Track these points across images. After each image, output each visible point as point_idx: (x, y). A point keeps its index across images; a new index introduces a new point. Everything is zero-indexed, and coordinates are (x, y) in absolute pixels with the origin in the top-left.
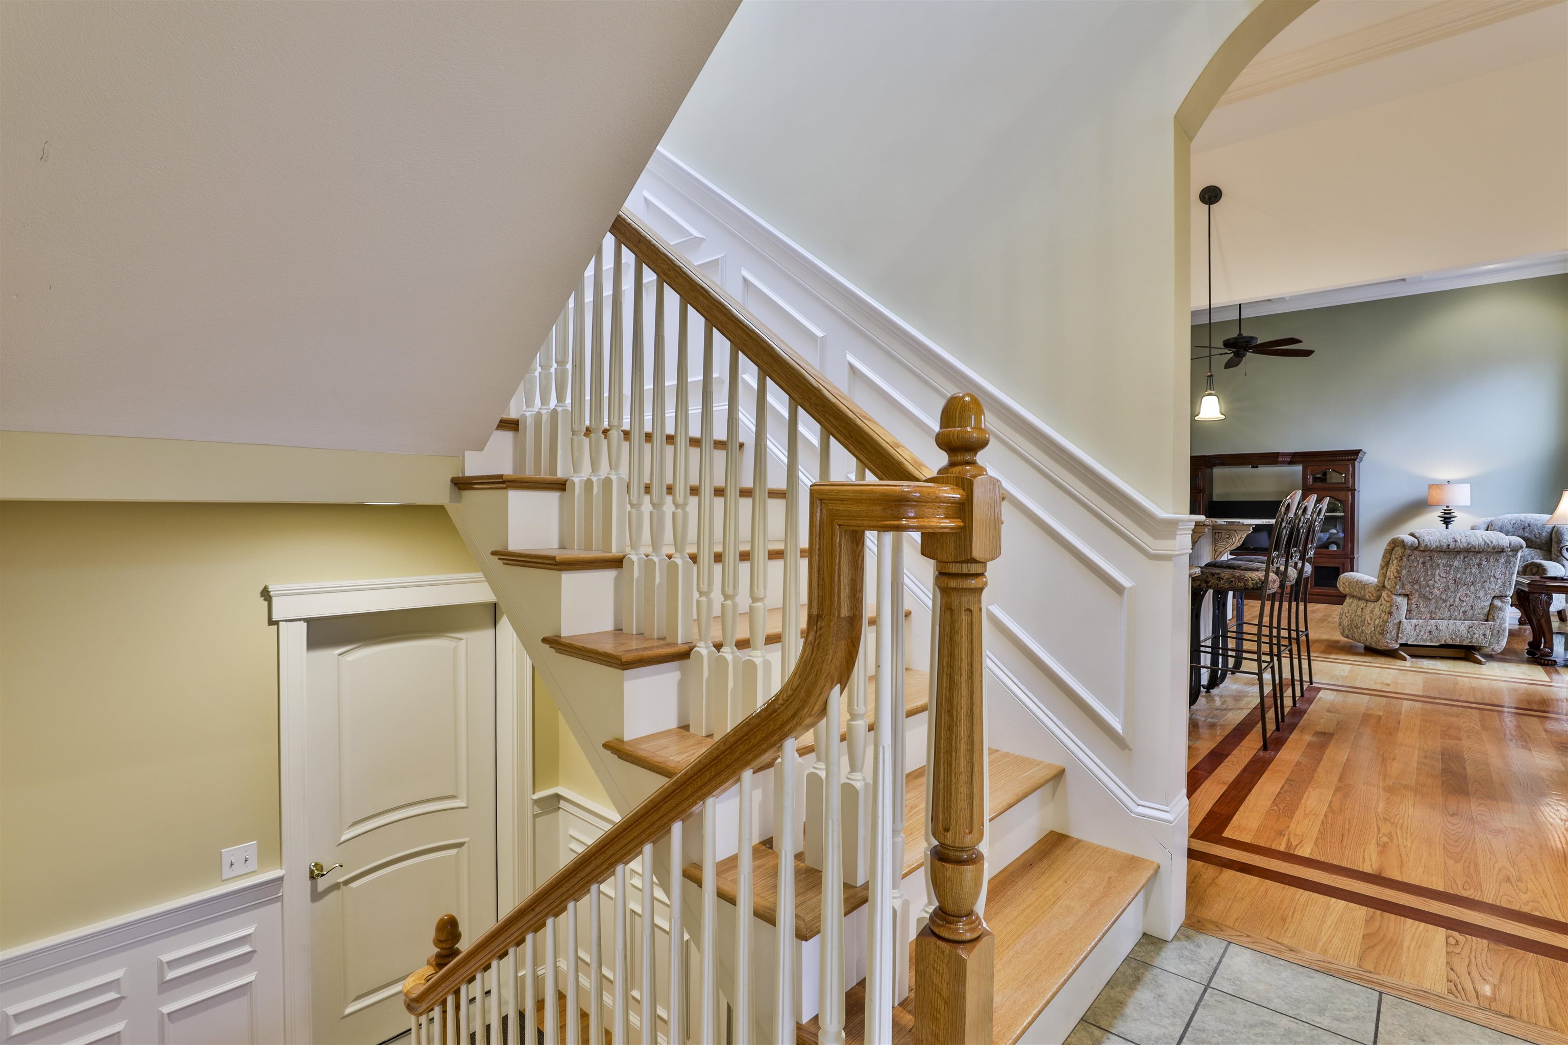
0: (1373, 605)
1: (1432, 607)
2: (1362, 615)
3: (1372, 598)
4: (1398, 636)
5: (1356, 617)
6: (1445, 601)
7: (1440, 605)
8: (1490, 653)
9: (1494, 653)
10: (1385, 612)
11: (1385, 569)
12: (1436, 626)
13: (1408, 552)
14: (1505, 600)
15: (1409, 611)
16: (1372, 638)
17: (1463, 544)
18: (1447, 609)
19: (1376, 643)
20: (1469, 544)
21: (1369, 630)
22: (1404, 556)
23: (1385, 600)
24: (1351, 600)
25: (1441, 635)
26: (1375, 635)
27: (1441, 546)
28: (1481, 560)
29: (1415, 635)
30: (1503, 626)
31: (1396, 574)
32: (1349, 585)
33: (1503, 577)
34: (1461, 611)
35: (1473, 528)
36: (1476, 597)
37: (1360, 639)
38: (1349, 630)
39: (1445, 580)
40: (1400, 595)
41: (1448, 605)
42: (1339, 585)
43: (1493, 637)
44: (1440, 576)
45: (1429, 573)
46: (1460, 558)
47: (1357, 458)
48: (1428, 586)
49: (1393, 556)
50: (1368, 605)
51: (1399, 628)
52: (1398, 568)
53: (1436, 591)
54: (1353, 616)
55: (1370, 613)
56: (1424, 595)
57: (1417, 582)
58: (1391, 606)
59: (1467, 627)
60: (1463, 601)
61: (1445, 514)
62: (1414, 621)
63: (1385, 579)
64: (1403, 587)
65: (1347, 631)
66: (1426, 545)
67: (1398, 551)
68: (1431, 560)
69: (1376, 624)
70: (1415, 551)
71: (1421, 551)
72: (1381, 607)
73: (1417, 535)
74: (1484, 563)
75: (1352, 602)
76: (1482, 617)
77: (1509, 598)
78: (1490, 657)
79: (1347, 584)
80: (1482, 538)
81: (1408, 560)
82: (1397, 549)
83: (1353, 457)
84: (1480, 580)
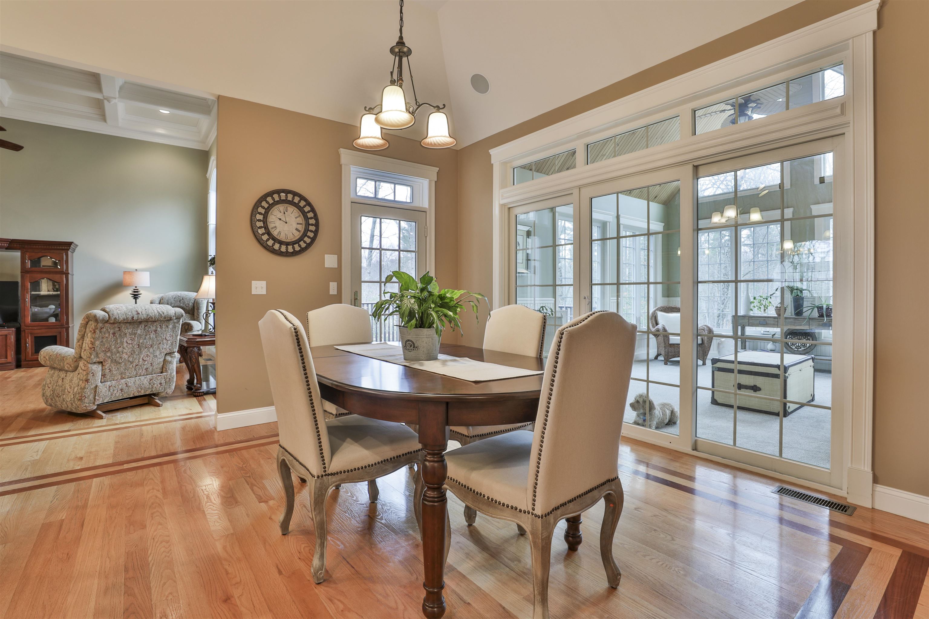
0: (72, 374)
1: (122, 369)
2: (63, 385)
3: (71, 369)
4: (95, 399)
5: (57, 387)
6: (132, 363)
7: (128, 366)
8: (165, 396)
9: (167, 395)
10: (82, 380)
11: (81, 341)
12: (126, 384)
13: (100, 325)
14: (173, 356)
15: (103, 375)
16: (72, 404)
17: (143, 316)
18: (133, 369)
19: (76, 408)
20: (148, 315)
21: (69, 398)
22: (97, 329)
23: (82, 369)
24: (53, 371)
25: (130, 390)
26: (74, 402)
27: (127, 318)
28: (157, 327)
29: (110, 394)
30: (172, 374)
31: (90, 346)
32: (49, 358)
33: (171, 338)
34: (144, 368)
35: (151, 303)
36: (154, 356)
37: (61, 406)
38: (52, 400)
39: (131, 346)
40: (95, 363)
41: (134, 366)
42: (41, 359)
43: (167, 384)
44: (127, 343)
45: (119, 341)
46: (142, 327)
47: (70, 248)
48: (118, 352)
49: (87, 329)
50: (68, 375)
51: (95, 391)
52: (93, 340)
53: (125, 356)
54: (54, 387)
55: (70, 382)
56: (115, 360)
57: (109, 350)
58: (87, 374)
59: (149, 380)
60: (145, 361)
61: (135, 292)
62: (108, 383)
63: (81, 351)
64: (97, 356)
65: (50, 401)
66: (115, 318)
67: (91, 325)
68: (119, 330)
69: (75, 391)
70: (106, 324)
71: (111, 323)
72: (79, 376)
73: (107, 310)
74: (159, 329)
75: (54, 373)
76: (159, 370)
77: (176, 354)
78: (166, 398)
79: (47, 358)
80: (157, 311)
81: (101, 332)
82: (90, 323)
83: (66, 248)
84: (156, 343)
